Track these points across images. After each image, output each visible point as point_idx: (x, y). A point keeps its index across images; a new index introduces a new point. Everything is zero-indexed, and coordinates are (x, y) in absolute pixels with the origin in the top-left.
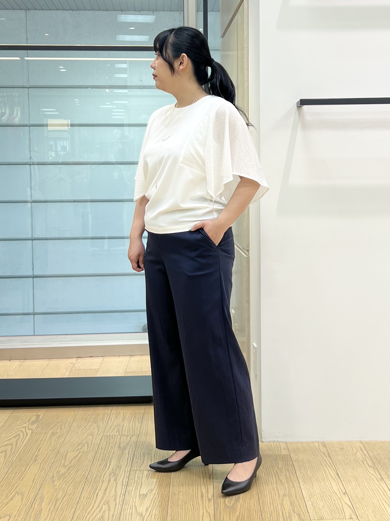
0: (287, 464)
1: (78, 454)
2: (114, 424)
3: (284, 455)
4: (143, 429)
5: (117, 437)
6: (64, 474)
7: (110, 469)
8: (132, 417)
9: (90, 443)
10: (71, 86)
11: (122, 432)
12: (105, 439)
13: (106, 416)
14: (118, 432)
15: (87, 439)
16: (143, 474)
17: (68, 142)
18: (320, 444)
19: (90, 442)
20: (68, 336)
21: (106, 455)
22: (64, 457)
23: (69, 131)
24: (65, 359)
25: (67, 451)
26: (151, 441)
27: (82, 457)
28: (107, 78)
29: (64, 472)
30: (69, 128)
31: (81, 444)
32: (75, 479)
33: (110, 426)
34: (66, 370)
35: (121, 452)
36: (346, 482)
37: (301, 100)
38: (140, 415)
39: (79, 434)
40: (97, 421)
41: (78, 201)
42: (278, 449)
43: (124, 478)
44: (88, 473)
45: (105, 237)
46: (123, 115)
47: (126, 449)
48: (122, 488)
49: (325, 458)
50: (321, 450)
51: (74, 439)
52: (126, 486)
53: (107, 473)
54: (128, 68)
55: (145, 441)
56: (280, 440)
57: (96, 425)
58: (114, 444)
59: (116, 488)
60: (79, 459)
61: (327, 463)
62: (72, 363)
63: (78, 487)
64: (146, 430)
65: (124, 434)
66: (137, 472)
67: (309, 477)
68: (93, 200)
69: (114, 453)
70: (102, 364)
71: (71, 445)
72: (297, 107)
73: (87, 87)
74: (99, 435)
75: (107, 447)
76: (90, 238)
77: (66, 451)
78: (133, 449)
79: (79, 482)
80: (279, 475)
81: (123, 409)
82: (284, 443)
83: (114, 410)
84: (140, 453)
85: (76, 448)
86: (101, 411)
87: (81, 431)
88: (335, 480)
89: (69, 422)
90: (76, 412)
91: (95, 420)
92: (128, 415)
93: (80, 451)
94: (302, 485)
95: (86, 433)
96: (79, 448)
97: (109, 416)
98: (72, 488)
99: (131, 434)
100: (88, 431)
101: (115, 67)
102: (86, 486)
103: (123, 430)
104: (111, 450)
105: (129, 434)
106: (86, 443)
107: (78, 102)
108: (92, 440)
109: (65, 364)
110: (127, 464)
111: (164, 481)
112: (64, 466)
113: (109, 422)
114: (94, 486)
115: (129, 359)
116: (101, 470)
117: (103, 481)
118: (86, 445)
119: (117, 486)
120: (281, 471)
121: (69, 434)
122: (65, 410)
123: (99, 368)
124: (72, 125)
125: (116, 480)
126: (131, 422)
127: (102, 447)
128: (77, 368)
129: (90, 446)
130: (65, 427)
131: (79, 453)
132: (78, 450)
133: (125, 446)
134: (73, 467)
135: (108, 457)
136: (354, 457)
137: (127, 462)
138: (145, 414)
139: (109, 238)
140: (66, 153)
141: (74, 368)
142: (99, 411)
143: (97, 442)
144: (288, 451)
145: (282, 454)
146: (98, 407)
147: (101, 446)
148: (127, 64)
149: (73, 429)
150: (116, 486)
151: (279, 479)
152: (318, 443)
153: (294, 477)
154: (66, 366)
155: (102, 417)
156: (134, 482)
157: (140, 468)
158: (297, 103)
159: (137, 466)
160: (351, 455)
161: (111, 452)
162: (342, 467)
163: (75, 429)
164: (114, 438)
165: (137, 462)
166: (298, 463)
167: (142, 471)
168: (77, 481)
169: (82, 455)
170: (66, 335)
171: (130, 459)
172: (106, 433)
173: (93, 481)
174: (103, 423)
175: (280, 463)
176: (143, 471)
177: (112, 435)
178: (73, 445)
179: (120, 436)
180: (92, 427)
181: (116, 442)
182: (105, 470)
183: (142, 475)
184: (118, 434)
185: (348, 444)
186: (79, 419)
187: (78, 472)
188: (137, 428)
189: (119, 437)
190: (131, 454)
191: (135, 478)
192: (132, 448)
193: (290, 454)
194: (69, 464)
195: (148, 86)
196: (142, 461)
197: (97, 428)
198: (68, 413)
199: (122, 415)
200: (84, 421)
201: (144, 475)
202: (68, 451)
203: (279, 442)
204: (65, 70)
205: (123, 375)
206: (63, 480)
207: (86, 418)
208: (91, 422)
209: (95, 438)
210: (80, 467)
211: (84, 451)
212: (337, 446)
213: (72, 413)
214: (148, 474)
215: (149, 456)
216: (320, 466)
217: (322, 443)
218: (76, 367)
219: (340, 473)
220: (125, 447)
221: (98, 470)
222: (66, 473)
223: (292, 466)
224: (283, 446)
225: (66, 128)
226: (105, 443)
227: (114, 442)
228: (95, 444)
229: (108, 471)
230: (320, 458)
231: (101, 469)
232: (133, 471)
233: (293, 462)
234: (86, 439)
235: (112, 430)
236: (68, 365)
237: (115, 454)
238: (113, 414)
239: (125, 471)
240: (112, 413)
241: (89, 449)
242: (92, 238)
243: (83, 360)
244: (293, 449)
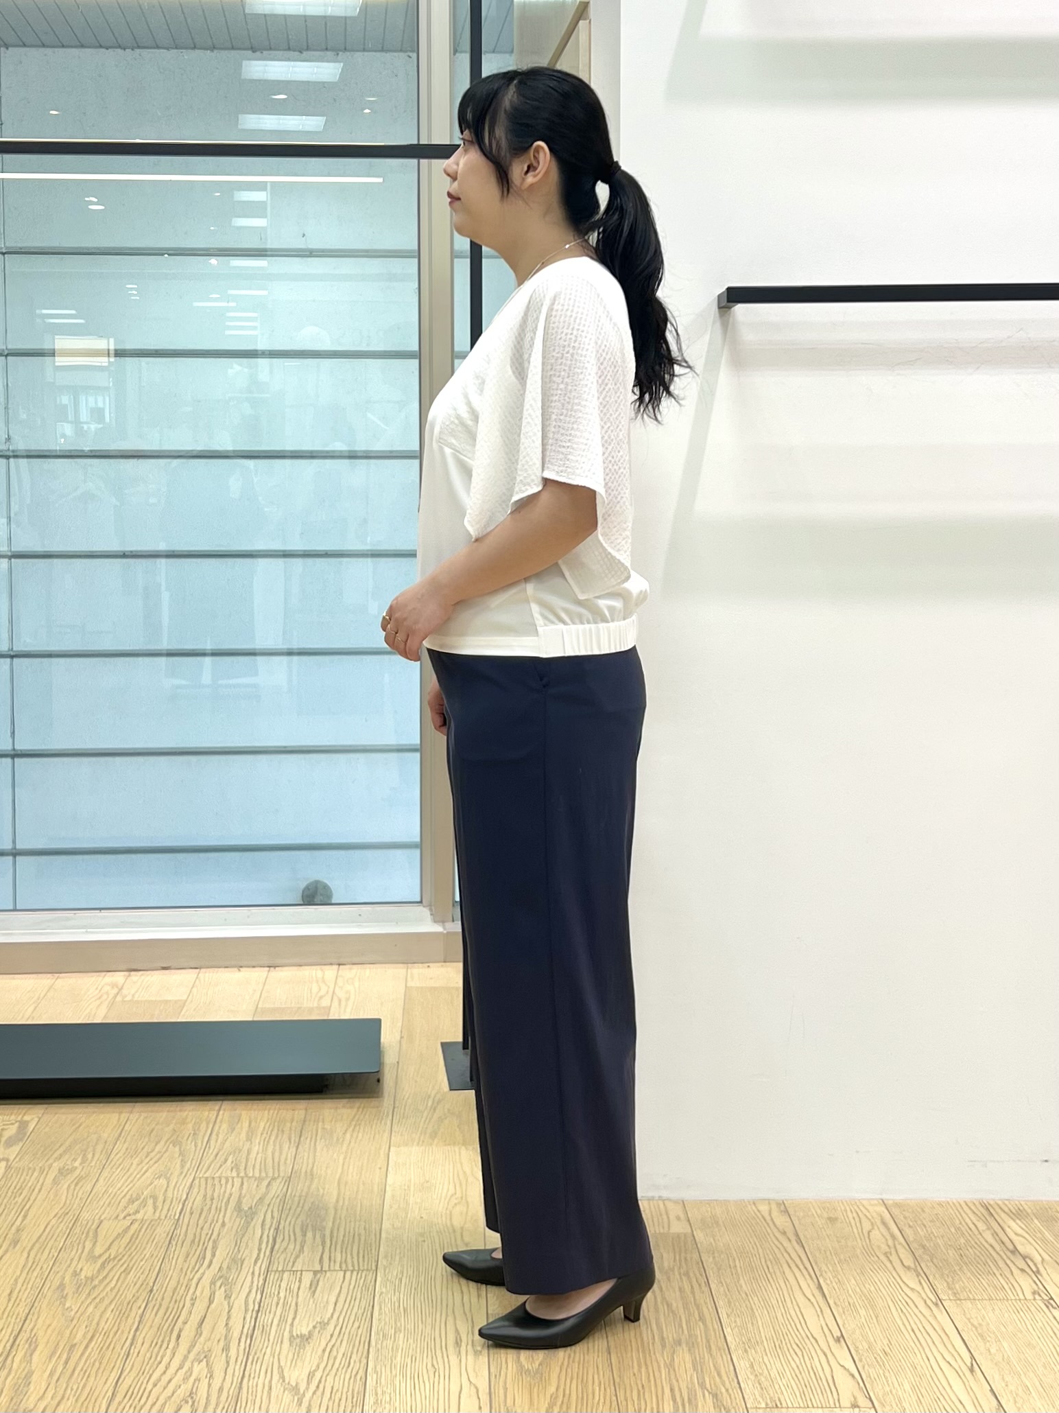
0: (686, 1259)
1: (129, 1227)
2: (225, 1147)
3: (678, 1236)
4: (303, 1163)
5: (233, 1181)
6: (92, 1279)
7: (212, 1266)
8: (272, 1130)
9: (161, 1199)
10: (118, 248)
11: (245, 1169)
12: (200, 1186)
13: (204, 1125)
14: (234, 1170)
15: (153, 1185)
16: (300, 1281)
17: (107, 399)
18: (774, 1206)
19: (161, 1195)
20: (104, 913)
21: (202, 1229)
22: (91, 1234)
23: (112, 368)
24: (98, 974)
25: (100, 1216)
26: (323, 1194)
27: (138, 1235)
28: (212, 228)
29: (89, 1274)
30: (112, 359)
31: (137, 1200)
32: (120, 1293)
33: (215, 1153)
34: (98, 1002)
35: (242, 1222)
36: (843, 1308)
37: (729, 289)
38: (294, 1124)
39: (131, 1174)
40: (179, 1139)
41: (134, 553)
42: (660, 1221)
43: (250, 1291)
44: (154, 1277)
45: (205, 650)
46: (255, 328)
47: (255, 1213)
48: (244, 1318)
49: (786, 1244)
50: (775, 1220)
51: (119, 1185)
52: (254, 1313)
53: (206, 1276)
54: (269, 202)
55: (307, 1194)
56: (665, 1194)
57: (177, 1149)
58: (224, 1201)
59: (229, 1318)
60: (130, 1240)
61: (791, 1259)
62: (114, 985)
63: (129, 1315)
64: (310, 1166)
65: (251, 1175)
66: (286, 1275)
67: (744, 1295)
68: (173, 551)
69: (223, 1224)
70: (195, 989)
71: (110, 1203)
72: (720, 308)
73: (159, 252)
74: (185, 1176)
75: (206, 1209)
76: (165, 652)
77: (97, 1217)
78: (276, 1214)
79: (130, 1302)
80: (664, 1289)
81: (250, 1107)
82: (676, 1202)
83: (224, 1110)
84: (294, 1226)
85: (123, 1211)
86: (190, 1114)
87: (138, 1165)
88: (812, 1303)
89: (106, 1142)
90: (124, 1116)
91: (175, 1137)
92: (262, 1124)
93: (134, 1217)
94: (725, 1316)
95: (150, 1170)
96: (131, 1212)
97: (211, 1126)
98: (112, 1316)
99: (271, 1175)
100: (156, 1165)
101: (235, 199)
102: (147, 1316)
103: (249, 1163)
104: (215, 1219)
105: (263, 1174)
106: (151, 1197)
107: (135, 293)
108: (166, 1190)
109: (97, 989)
110: (258, 1255)
111: (358, 1300)
112: (92, 1258)
113: (212, 1142)
114: (170, 1310)
115: (267, 977)
116: (190, 1269)
117: (193, 1300)
118: (150, 1202)
119: (232, 1311)
120: (669, 1279)
121: (105, 1173)
122: (96, 1110)
123: (185, 997)
124: (119, 353)
125: (230, 1297)
126: (271, 1142)
127: (191, 1208)
128: (126, 999)
129: (159, 1204)
130: (94, 1154)
131: (131, 1224)
132: (130, 1215)
133: (253, 1205)
134: (116, 1261)
135: (207, 1234)
136: (864, 1244)
137: (260, 1250)
138: (307, 1123)
139: (215, 654)
140: (101, 426)
141: (119, 998)
142: (186, 1113)
143: (179, 1196)
144: (687, 1223)
145: (671, 1231)
146: (184, 1103)
147: (190, 1205)
148: (265, 193)
149: (115, 1160)
150: (229, 1311)
151: (664, 1298)
152: (769, 1204)
153: (703, 1292)
154: (98, 991)
155: (193, 1127)
156: (278, 1304)
157: (293, 1266)
158: (719, 296)
159: (285, 1260)
160: (857, 1235)
161: (217, 1222)
162: (831, 1268)
163: (121, 1160)
164: (224, 1186)
165: (285, 1249)
166: (714, 1258)
167: (299, 1273)
168: (126, 1297)
169: (140, 1231)
170: (100, 909)
171: (268, 1242)
172: (203, 1172)
173: (167, 1299)
174: (196, 1146)
175: (665, 1255)
176: (301, 1274)
177: (220, 1178)
178: (117, 1203)
179: (240, 1180)
180: (167, 1154)
181: (231, 1195)
182: (199, 1269)
183: (297, 1284)
184: (234, 1174)
185: (848, 1209)
186: (132, 1133)
187: (129, 1273)
188: (286, 1159)
189: (237, 1182)
190: (270, 1229)
191: (279, 1293)
192: (272, 1212)
193: (692, 1231)
194: (105, 1252)
195: (323, 251)
196: (298, 1247)
197: (181, 1158)
198: (102, 1116)
199: (247, 1124)
200: (147, 1139)
201: (302, 1286)
202: (102, 1218)
203: (663, 1200)
204: (103, 208)
205: (250, 1019)
206: (89, 1294)
207: (152, 1131)
208: (162, 1143)
209: (175, 1185)
210: (134, 1260)
211: (145, 1218)
212: (819, 1212)
213: (115, 1117)
214: (315, 1282)
215: (318, 1236)
216: (773, 1268)
217: (778, 1204)
218: (126, 996)
219: (827, 1284)
220: (254, 1210)
221: (182, 1269)
222: (97, 1277)
223: (698, 1263)
224: (675, 1210)
225: (103, 361)
226: (200, 1198)
227: (224, 1195)
228: (174, 1199)
229: (207, 1272)
230: (772, 1245)
231: (191, 1267)
232: (273, 1273)
233: (702, 1254)
234: (150, 1188)
235: (219, 1165)
236: (102, 991)
237: (226, 1227)
238: (221, 1122)
239: (253, 1273)
240: (220, 1117)
241: (157, 1215)
242: (170, 654)
243: (143, 977)
244: (701, 1220)
